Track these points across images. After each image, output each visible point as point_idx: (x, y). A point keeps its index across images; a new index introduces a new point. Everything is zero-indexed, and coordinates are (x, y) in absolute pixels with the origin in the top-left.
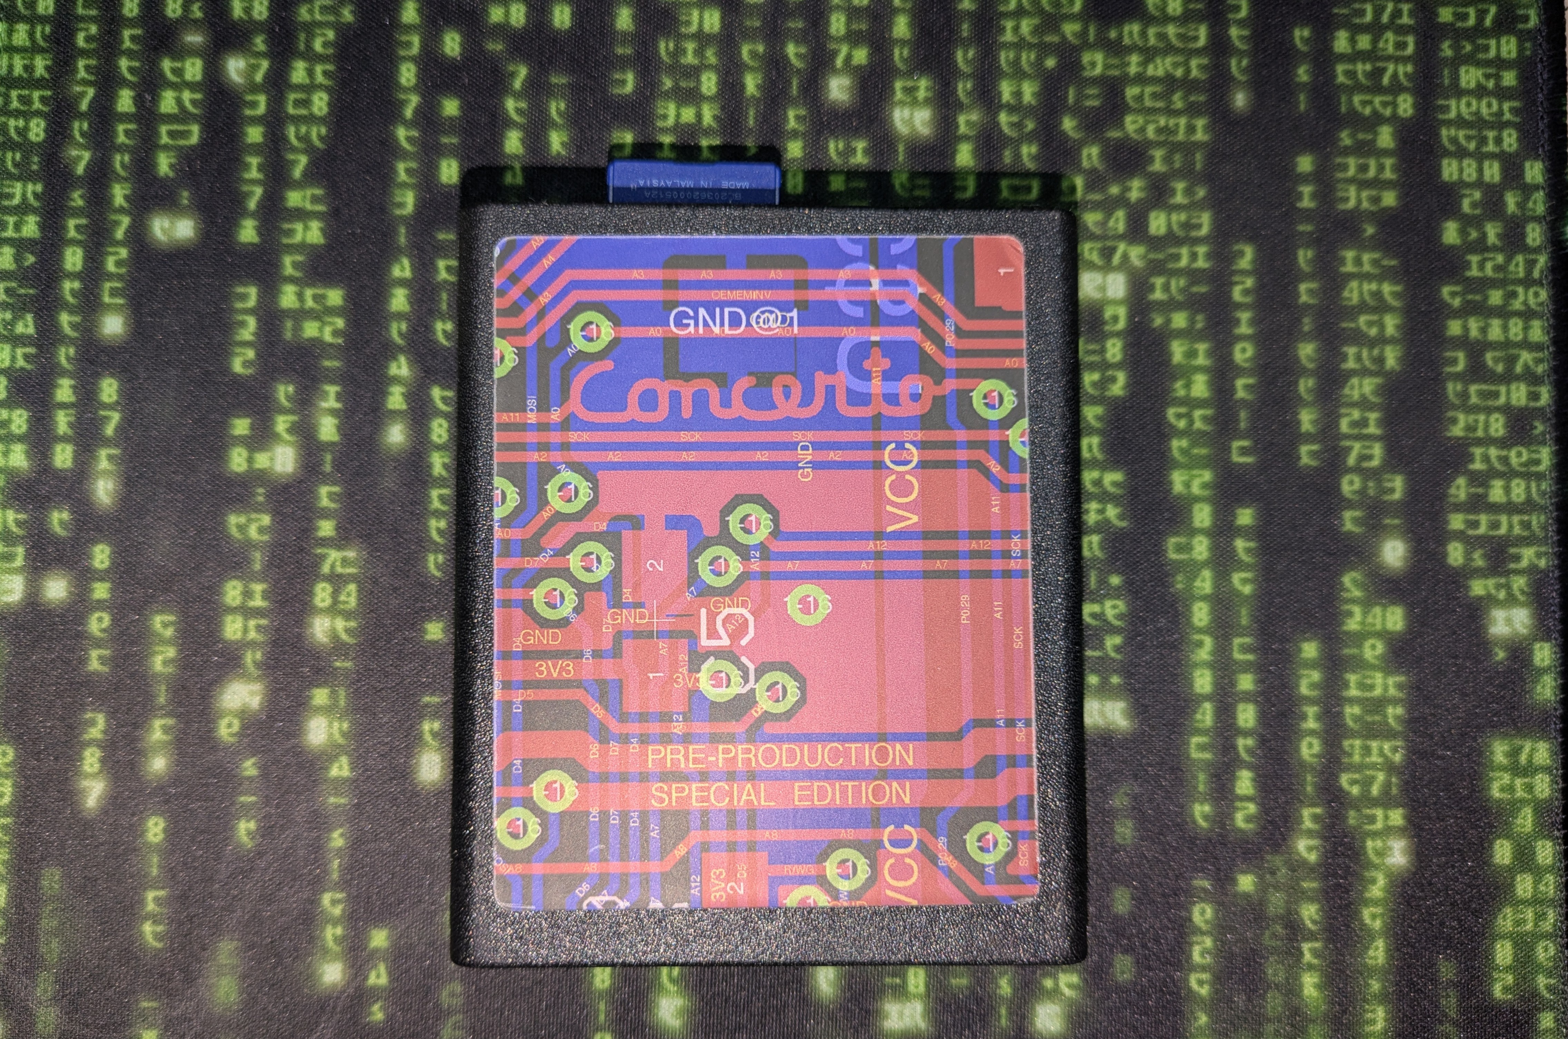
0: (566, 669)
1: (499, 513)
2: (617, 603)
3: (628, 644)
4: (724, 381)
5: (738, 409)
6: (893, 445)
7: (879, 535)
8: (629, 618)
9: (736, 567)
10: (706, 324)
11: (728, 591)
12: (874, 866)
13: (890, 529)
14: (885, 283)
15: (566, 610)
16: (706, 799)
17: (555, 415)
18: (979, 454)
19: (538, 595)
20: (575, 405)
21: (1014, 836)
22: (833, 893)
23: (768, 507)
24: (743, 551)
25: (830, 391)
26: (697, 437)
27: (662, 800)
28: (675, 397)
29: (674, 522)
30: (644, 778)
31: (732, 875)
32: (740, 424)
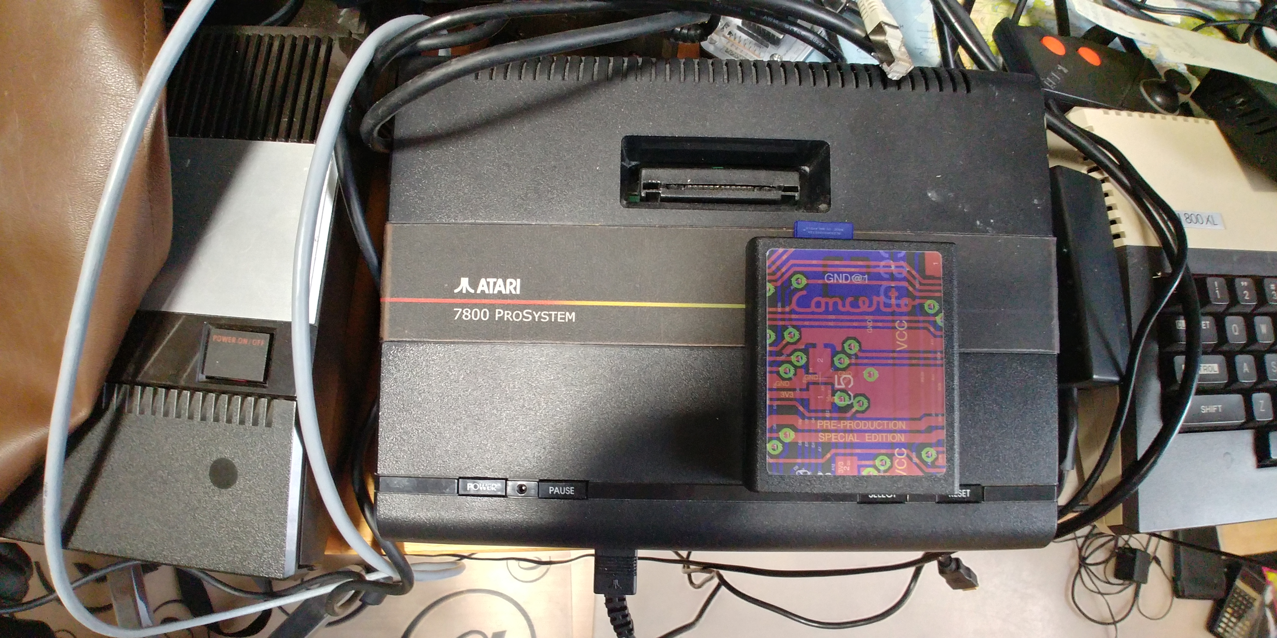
0: (791, 394)
1: (768, 342)
2: (807, 372)
3: (811, 387)
4: (843, 300)
5: (848, 308)
6: (898, 321)
7: (894, 351)
8: (811, 378)
9: (847, 361)
10: (837, 279)
11: (844, 369)
12: (892, 462)
13: (898, 349)
14: (897, 267)
15: (791, 375)
16: (837, 439)
17: (787, 309)
18: (927, 325)
19: (781, 370)
20: (794, 305)
21: (938, 453)
22: (878, 470)
23: (858, 342)
24: (849, 356)
25: (878, 303)
26: (833, 317)
27: (822, 439)
28: (827, 303)
29: (826, 346)
30: (817, 431)
31: (845, 464)
32: (848, 313)
